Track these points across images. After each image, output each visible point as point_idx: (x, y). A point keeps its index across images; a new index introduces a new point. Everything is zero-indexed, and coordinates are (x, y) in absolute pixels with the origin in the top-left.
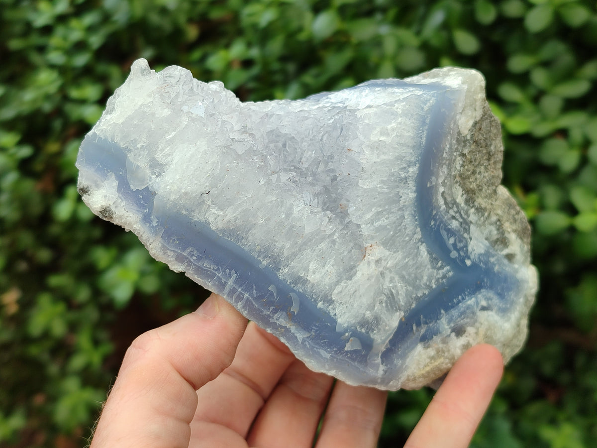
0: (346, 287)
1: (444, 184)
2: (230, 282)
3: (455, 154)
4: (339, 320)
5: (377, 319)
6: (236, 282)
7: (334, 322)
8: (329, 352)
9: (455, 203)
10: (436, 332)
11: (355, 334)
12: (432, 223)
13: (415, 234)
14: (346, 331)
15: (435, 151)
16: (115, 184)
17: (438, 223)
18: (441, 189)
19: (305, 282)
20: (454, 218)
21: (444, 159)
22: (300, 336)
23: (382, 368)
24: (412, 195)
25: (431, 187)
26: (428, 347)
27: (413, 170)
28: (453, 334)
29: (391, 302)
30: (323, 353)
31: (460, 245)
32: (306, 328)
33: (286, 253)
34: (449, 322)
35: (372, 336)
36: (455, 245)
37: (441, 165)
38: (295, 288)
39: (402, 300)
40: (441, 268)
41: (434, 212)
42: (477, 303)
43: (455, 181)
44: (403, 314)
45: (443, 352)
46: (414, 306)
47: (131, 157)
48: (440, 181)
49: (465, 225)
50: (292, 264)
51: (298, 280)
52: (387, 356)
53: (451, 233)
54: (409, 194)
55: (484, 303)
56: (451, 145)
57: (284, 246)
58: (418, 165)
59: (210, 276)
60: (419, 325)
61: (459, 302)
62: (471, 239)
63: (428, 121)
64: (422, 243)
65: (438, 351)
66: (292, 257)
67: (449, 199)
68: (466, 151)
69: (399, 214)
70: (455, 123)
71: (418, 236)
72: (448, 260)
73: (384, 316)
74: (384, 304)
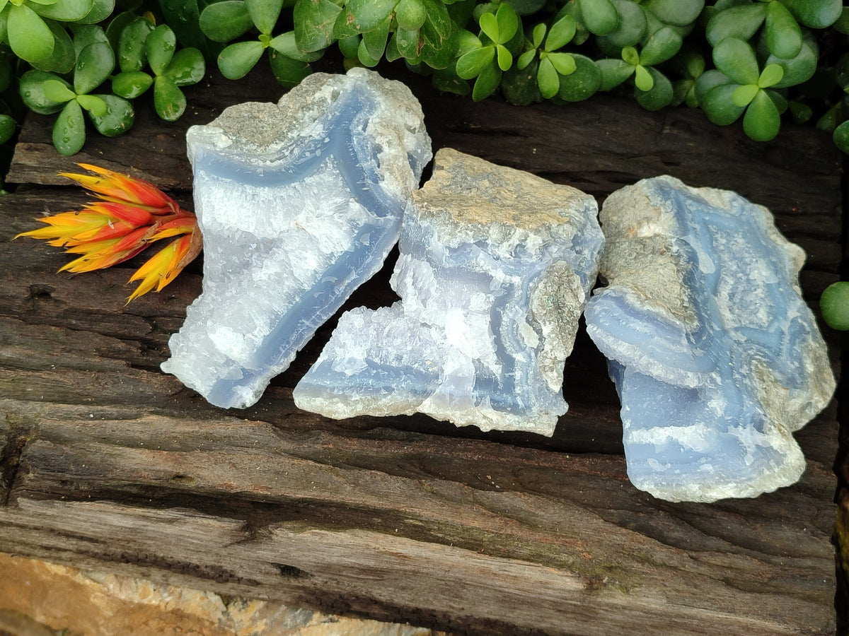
0: (323, 244)
1: (264, 161)
2: (307, 323)
3: (244, 150)
4: (346, 249)
5: (351, 221)
6: (308, 320)
7: (346, 253)
8: (369, 256)
9: (280, 151)
10: (372, 171)
11: (357, 238)
12: (291, 171)
13: (295, 187)
14: (354, 245)
15: (239, 170)
16: (239, 387)
17: (292, 166)
18: (268, 163)
19: (315, 272)
20: (292, 151)
21: (246, 161)
22: (354, 276)
23: (390, 217)
24: (267, 189)
25: (265, 172)
26: (383, 177)
27: (249, 188)
28: (379, 156)
29: (342, 208)
30: (368, 261)
31: (312, 148)
32: (349, 272)
33: (293, 285)
34: (367, 161)
35: (361, 225)
36: (312, 152)
37: (250, 163)
38: (319, 279)
39: (341, 200)
40: (326, 164)
41: (283, 170)
42: (359, 134)
43: (264, 151)
44: (352, 200)
45: (389, 165)
46: (348, 190)
47: (222, 377)
48: (261, 164)
49: (299, 140)
50: (302, 281)
51: (314, 277)
52: (381, 211)
53: (301, 156)
54: (265, 193)
55: (360, 128)
56: (237, 155)
57: (289, 283)
58: (246, 185)
59: (301, 336)
60: (364, 185)
61: (353, 150)
62: (311, 136)
63: (216, 177)
64: (304, 181)
65: (388, 169)
66: (296, 279)
67: (277, 156)
68: (244, 140)
69: (278, 201)
70: (221, 152)
71: (296, 184)
72: (321, 158)
73: (349, 215)
74: (341, 215)
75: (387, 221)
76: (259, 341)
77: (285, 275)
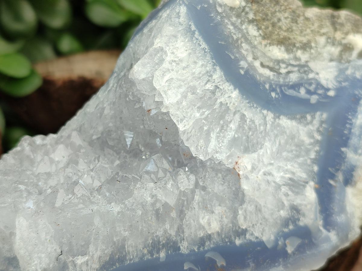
0: (245, 211)
1: (255, 58)
3: (244, 27)
4: (264, 239)
7: (261, 243)
8: (279, 265)
9: (278, 62)
10: (352, 169)
11: (286, 236)
12: (273, 95)
13: (265, 118)
14: (277, 241)
15: (223, 43)
17: (278, 90)
18: (257, 64)
19: (209, 237)
20: (289, 73)
21: (237, 40)
23: (332, 235)
24: (235, 94)
25: (247, 72)
26: (355, 183)
27: (218, 75)
29: (295, 186)
31: (312, 88)
33: (173, 233)
34: (356, 152)
35: (301, 224)
36: (309, 92)
37: (239, 47)
38: (206, 248)
39: (302, 175)
40: (313, 117)
41: (267, 86)
43: (263, 46)
44: (312, 184)
46: (316, 169)
48: (250, 58)
49: (304, 68)
50: (186, 234)
51: (202, 242)
52: (328, 224)
53: (296, 86)
56: (233, 24)
58: (218, 68)
60: (333, 177)
61: (350, 129)
62: (317, 74)
63: (193, 28)
64: (279, 118)
66: (180, 230)
67: (271, 64)
68: (251, 16)
69: (237, 117)
70: (220, 6)
71: (270, 116)
72: (313, 108)
73: (298, 201)
74: (290, 193)
75: (328, 239)
77: (174, 214)
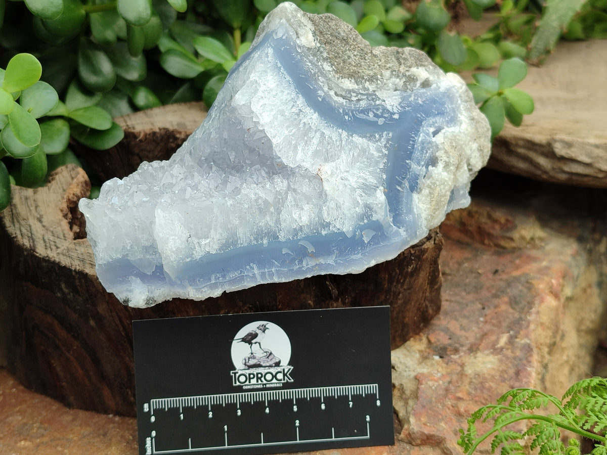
0: (328, 208)
1: (330, 89)
2: (256, 271)
3: (320, 63)
4: (344, 230)
5: (368, 207)
6: (259, 268)
7: (342, 234)
8: (358, 253)
9: (350, 91)
10: (416, 178)
11: (362, 228)
12: (347, 117)
13: (341, 135)
14: (355, 232)
15: (303, 76)
16: (138, 280)
17: (351, 114)
18: (332, 93)
19: (301, 228)
20: (359, 100)
21: (315, 74)
22: (331, 261)
23: (402, 231)
24: (316, 116)
25: (324, 99)
26: (421, 191)
27: (301, 101)
28: (430, 168)
29: (368, 189)
30: (354, 257)
31: (379, 113)
32: (329, 253)
33: (272, 224)
34: (419, 164)
35: (374, 219)
36: (376, 115)
37: (316, 80)
38: (298, 238)
39: (372, 181)
40: (381, 136)
41: (341, 111)
42: (428, 134)
43: (336, 79)
44: (382, 188)
45: (434, 184)
46: (384, 176)
47: (131, 258)
48: (326, 89)
49: (372, 96)
50: (283, 226)
51: (296, 232)
52: (397, 221)
53: (365, 111)
54: (312, 117)
55: (432, 130)
56: (310, 62)
57: (267, 221)
58: (300, 96)
59: (241, 279)
60: (400, 184)
61: (413, 145)
62: (384, 101)
63: (279, 65)
64: (352, 136)
65: (430, 187)
66: (278, 222)
67: (344, 94)
68: (325, 55)
69: (318, 134)
70: (300, 47)
71: (345, 134)
72: (381, 129)
73: (370, 201)
74: (363, 194)
75: (397, 234)
76: (198, 254)
77: (272, 209)
